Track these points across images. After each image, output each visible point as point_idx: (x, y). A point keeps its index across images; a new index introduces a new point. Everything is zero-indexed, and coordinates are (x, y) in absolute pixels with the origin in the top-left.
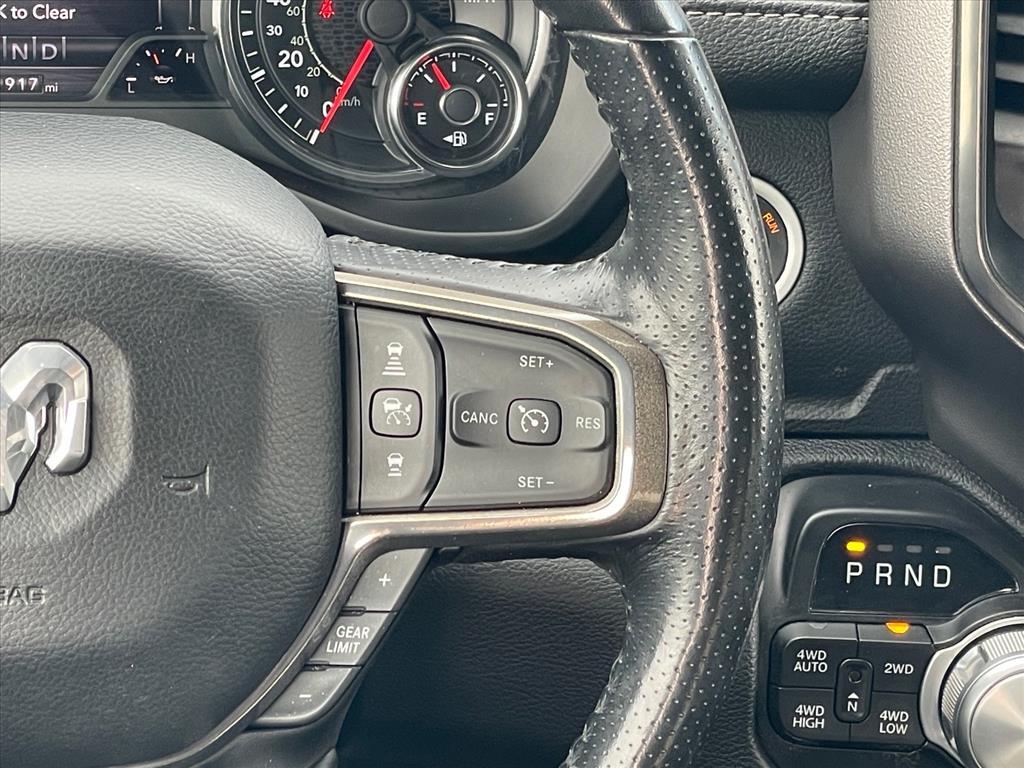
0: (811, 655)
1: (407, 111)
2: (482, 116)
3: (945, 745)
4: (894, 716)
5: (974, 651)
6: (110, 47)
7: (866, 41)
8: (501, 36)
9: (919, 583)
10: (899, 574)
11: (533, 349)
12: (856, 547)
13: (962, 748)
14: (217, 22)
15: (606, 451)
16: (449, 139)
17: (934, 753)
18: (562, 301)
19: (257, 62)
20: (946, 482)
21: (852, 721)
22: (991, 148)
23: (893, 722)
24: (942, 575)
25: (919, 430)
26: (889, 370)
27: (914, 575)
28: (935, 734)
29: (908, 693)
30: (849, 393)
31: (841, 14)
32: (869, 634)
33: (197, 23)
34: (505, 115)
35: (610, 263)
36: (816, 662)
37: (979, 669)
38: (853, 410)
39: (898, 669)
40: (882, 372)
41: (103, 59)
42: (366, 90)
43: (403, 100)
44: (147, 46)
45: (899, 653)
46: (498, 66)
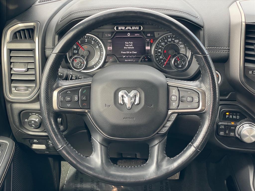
0: (222, 126)
1: (174, 63)
2: (183, 64)
3: (238, 137)
4: (232, 133)
5: (242, 126)
6: (141, 56)
7: (229, 54)
8: (185, 54)
9: (235, 118)
10: (233, 117)
11: (189, 91)
12: (227, 113)
13: (241, 137)
14: (153, 53)
15: (198, 103)
16: (179, 66)
17: (237, 138)
18: (193, 85)
19: (157, 58)
20: (238, 106)
21: (227, 134)
22: (244, 67)
23: (232, 134)
24: (238, 117)
25: (235, 100)
26: (232, 93)
27: (234, 117)
28: (237, 136)
29: (234, 131)
30: (226, 95)
31: (226, 51)
32: (229, 124)
33: (150, 53)
34: (186, 63)
35: (199, 81)
36: (223, 127)
37: (243, 128)
38: (227, 97)
39: (233, 128)
40: (231, 93)
41: (140, 58)
42: (170, 61)
43: (174, 62)
44: (145, 56)
45: (233, 126)
46: (185, 58)
